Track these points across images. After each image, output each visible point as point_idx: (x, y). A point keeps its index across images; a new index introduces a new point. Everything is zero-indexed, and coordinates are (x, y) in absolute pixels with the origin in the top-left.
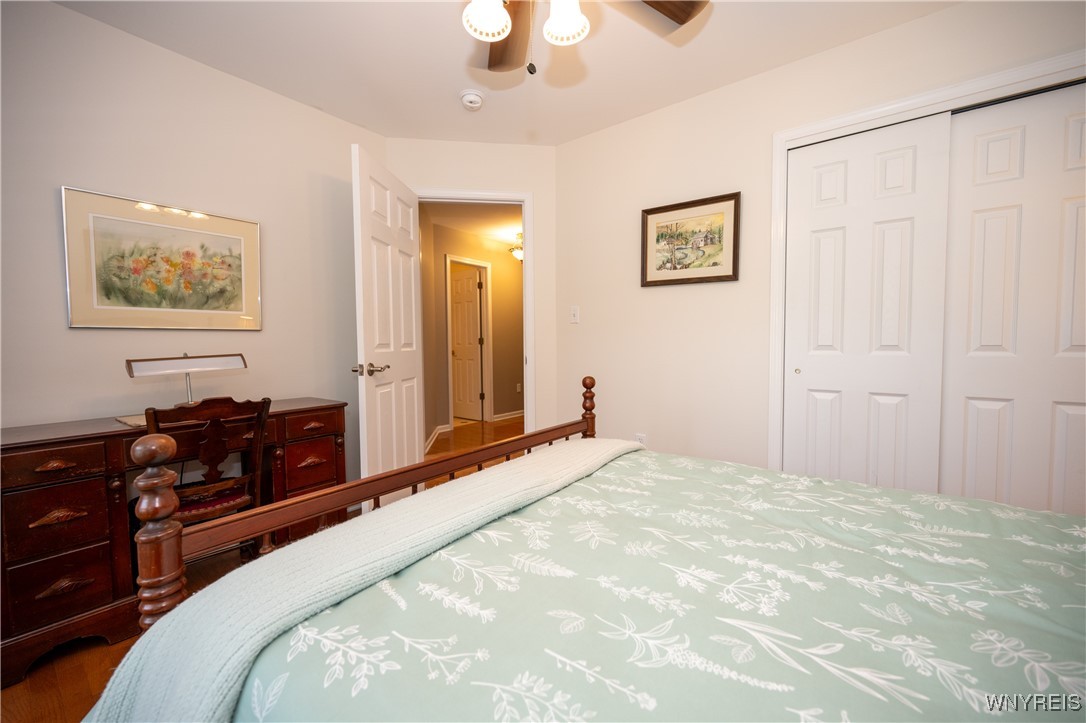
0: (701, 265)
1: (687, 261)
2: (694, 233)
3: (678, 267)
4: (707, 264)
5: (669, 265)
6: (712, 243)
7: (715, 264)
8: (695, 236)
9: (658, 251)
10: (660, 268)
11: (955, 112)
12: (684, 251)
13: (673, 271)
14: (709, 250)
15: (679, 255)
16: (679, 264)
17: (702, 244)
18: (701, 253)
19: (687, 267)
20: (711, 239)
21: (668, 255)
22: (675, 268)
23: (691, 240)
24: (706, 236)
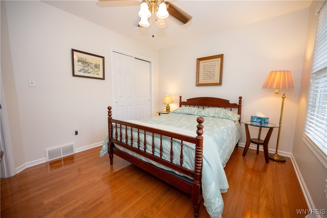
0: (94, 74)
1: (89, 71)
2: (91, 63)
3: (86, 72)
4: (95, 73)
5: (83, 71)
6: (97, 68)
7: (98, 74)
8: (92, 64)
9: (79, 65)
10: (79, 71)
11: (135, 58)
12: (88, 68)
13: (84, 73)
14: (96, 70)
15: (86, 68)
16: (86, 71)
17: (94, 67)
18: (94, 70)
19: (89, 73)
20: (97, 67)
21: (83, 68)
22: (85, 72)
23: (90, 65)
24: (95, 66)
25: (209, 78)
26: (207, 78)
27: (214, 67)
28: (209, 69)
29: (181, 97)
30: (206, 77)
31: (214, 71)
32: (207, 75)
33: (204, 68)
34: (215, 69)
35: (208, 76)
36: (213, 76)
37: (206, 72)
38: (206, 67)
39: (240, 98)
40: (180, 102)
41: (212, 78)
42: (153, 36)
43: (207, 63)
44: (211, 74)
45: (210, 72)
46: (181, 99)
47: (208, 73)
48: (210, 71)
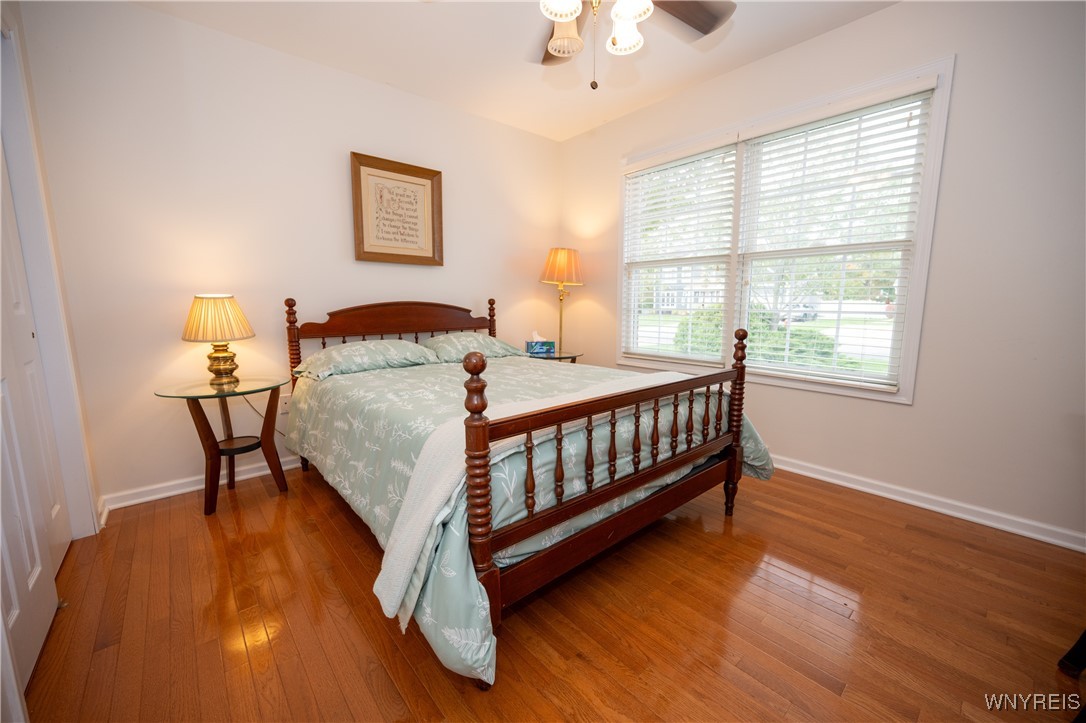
25: (398, 237)
26: (391, 236)
27: (411, 203)
28: (396, 206)
29: (290, 303)
30: (388, 233)
31: (413, 217)
32: (393, 224)
33: (378, 197)
34: (415, 210)
35: (395, 230)
36: (411, 232)
37: (387, 213)
38: (386, 196)
39: (492, 302)
40: (289, 329)
41: (408, 238)
42: (594, 86)
43: (390, 184)
44: (406, 225)
45: (401, 216)
46: (291, 313)
47: (395, 217)
48: (400, 212)
